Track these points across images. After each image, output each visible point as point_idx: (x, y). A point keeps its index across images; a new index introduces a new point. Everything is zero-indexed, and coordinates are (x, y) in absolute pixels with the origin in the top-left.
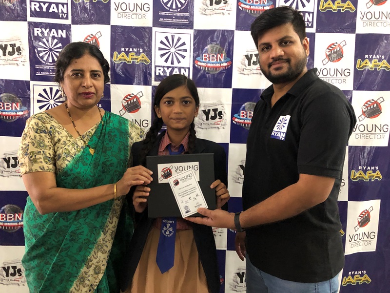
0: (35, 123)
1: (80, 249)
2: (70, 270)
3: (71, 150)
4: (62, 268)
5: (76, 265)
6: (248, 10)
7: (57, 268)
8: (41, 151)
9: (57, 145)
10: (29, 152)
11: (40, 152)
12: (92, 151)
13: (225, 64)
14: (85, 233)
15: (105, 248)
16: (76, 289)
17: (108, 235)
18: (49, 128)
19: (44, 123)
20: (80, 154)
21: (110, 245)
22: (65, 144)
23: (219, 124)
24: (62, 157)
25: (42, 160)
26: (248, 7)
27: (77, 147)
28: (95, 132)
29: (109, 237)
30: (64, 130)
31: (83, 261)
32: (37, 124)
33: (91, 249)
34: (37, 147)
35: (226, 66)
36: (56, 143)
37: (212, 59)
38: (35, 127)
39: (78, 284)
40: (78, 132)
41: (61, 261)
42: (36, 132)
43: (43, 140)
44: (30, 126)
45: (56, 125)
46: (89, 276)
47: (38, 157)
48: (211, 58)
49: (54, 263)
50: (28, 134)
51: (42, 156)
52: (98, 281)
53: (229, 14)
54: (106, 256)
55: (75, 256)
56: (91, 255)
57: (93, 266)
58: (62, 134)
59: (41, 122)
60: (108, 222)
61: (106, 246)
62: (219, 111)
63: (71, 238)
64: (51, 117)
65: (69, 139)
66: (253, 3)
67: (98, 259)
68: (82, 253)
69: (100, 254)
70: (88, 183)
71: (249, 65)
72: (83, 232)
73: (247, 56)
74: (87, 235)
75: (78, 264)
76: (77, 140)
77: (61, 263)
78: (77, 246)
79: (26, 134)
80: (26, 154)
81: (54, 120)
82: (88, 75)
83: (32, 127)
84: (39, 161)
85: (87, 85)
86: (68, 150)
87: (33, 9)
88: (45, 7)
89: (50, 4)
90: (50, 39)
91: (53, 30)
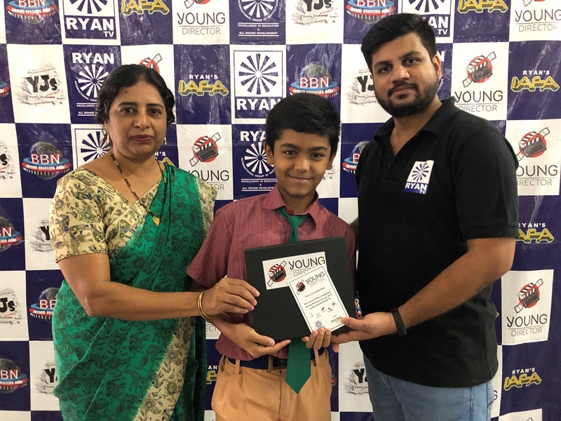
0: (75, 185)
1: (145, 361)
2: (132, 393)
3: (130, 221)
4: (121, 390)
5: (141, 384)
6: (361, 16)
7: (113, 389)
8: (89, 224)
9: (108, 215)
10: (70, 226)
11: (88, 226)
12: (157, 221)
14: (151, 337)
15: (180, 356)
16: (141, 419)
17: (181, 337)
18: (96, 192)
19: (88, 184)
21: (184, 353)
22: (120, 213)
24: (118, 234)
25: (91, 237)
26: (359, 11)
27: (138, 217)
28: (157, 193)
29: (182, 341)
30: (115, 194)
31: (150, 378)
32: (78, 187)
33: (160, 359)
34: (81, 219)
36: (107, 213)
37: (313, 85)
38: (75, 190)
39: (144, 412)
40: (135, 194)
41: (118, 379)
42: (78, 198)
43: (89, 208)
45: (103, 186)
46: (160, 397)
47: (85, 232)
49: (109, 383)
50: (65, 201)
52: (173, 403)
54: (181, 368)
55: (138, 371)
56: (161, 369)
57: (165, 384)
58: (115, 200)
61: (181, 354)
63: (132, 344)
64: (95, 175)
65: (124, 205)
66: (366, 5)
67: (171, 372)
68: (146, 367)
69: (173, 365)
72: (148, 336)
74: (153, 341)
75: (143, 382)
76: (136, 206)
77: (118, 383)
78: (139, 356)
79: (61, 201)
80: (66, 230)
81: (100, 179)
82: (143, 110)
83: (70, 190)
84: (86, 238)
85: (142, 125)
86: (125, 222)
87: (69, 28)
88: (84, 24)
89: (91, 19)
90: (94, 66)
91: (98, 55)
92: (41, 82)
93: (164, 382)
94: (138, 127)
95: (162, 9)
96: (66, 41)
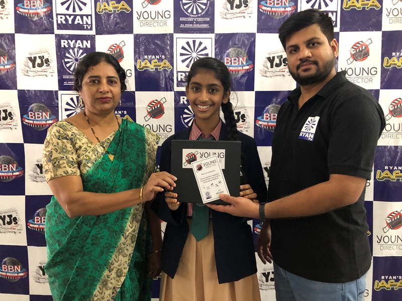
0: (57, 131)
1: (102, 253)
2: (93, 274)
3: (92, 156)
4: (86, 272)
5: (99, 269)
6: (270, 13)
7: (80, 272)
8: (64, 156)
9: (78, 151)
10: (52, 158)
12: (111, 157)
13: (247, 67)
14: (106, 237)
15: (126, 251)
16: (99, 292)
17: (128, 239)
18: (70, 136)
19: (65, 130)
20: (100, 160)
21: (130, 249)
22: (86, 150)
23: (242, 127)
24: (83, 163)
25: (65, 165)
26: (269, 9)
27: (97, 153)
28: (114, 138)
29: (129, 241)
30: (84, 137)
31: (105, 265)
32: (59, 132)
33: (112, 252)
34: (60, 153)
35: (248, 69)
36: (78, 149)
37: (234, 63)
38: (57, 134)
39: (101, 288)
40: (98, 139)
41: (84, 265)
42: (59, 139)
43: (66, 146)
44: (52, 133)
45: (76, 132)
46: (111, 279)
47: (61, 162)
48: (233, 61)
49: (77, 267)
50: (51, 141)
51: (65, 161)
52: (120, 284)
53: (250, 17)
54: (126, 259)
55: (97, 260)
56: (112, 259)
57: (115, 270)
58: (82, 141)
59: (62, 130)
60: (128, 226)
61: (127, 250)
62: (241, 114)
63: (93, 242)
64: (72, 125)
65: (89, 145)
66: (274, 5)
67: (119, 263)
68: (102, 257)
69: (121, 257)
70: (108, 188)
71: (272, 67)
72: (104, 236)
73: (269, 59)
74: (108, 240)
75: (100, 268)
76: (97, 146)
77: (84, 267)
78: (98, 250)
79: (48, 142)
80: (50, 160)
81: (74, 127)
82: (104, 81)
83: (54, 134)
84: (62, 166)
85: (104, 91)
86: (88, 156)
87: (59, 22)
88: (70, 20)
89: (75, 16)
90: (76, 50)
91: (79, 41)
92: (38, 61)
93: (115, 269)
94: (101, 92)
95: (126, 9)
96: (57, 32)
